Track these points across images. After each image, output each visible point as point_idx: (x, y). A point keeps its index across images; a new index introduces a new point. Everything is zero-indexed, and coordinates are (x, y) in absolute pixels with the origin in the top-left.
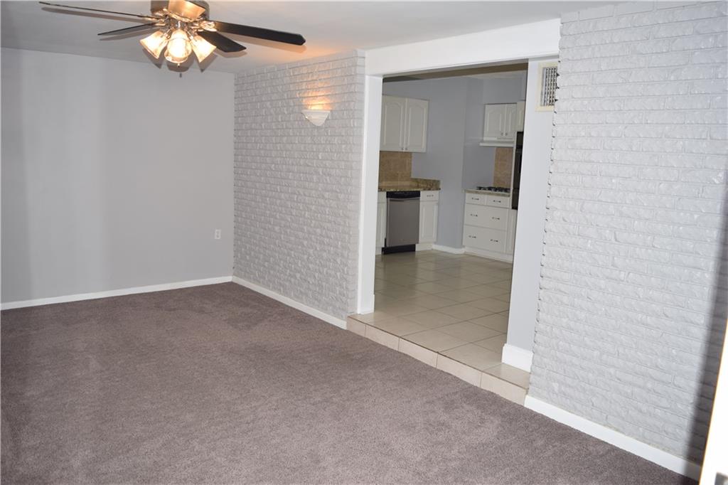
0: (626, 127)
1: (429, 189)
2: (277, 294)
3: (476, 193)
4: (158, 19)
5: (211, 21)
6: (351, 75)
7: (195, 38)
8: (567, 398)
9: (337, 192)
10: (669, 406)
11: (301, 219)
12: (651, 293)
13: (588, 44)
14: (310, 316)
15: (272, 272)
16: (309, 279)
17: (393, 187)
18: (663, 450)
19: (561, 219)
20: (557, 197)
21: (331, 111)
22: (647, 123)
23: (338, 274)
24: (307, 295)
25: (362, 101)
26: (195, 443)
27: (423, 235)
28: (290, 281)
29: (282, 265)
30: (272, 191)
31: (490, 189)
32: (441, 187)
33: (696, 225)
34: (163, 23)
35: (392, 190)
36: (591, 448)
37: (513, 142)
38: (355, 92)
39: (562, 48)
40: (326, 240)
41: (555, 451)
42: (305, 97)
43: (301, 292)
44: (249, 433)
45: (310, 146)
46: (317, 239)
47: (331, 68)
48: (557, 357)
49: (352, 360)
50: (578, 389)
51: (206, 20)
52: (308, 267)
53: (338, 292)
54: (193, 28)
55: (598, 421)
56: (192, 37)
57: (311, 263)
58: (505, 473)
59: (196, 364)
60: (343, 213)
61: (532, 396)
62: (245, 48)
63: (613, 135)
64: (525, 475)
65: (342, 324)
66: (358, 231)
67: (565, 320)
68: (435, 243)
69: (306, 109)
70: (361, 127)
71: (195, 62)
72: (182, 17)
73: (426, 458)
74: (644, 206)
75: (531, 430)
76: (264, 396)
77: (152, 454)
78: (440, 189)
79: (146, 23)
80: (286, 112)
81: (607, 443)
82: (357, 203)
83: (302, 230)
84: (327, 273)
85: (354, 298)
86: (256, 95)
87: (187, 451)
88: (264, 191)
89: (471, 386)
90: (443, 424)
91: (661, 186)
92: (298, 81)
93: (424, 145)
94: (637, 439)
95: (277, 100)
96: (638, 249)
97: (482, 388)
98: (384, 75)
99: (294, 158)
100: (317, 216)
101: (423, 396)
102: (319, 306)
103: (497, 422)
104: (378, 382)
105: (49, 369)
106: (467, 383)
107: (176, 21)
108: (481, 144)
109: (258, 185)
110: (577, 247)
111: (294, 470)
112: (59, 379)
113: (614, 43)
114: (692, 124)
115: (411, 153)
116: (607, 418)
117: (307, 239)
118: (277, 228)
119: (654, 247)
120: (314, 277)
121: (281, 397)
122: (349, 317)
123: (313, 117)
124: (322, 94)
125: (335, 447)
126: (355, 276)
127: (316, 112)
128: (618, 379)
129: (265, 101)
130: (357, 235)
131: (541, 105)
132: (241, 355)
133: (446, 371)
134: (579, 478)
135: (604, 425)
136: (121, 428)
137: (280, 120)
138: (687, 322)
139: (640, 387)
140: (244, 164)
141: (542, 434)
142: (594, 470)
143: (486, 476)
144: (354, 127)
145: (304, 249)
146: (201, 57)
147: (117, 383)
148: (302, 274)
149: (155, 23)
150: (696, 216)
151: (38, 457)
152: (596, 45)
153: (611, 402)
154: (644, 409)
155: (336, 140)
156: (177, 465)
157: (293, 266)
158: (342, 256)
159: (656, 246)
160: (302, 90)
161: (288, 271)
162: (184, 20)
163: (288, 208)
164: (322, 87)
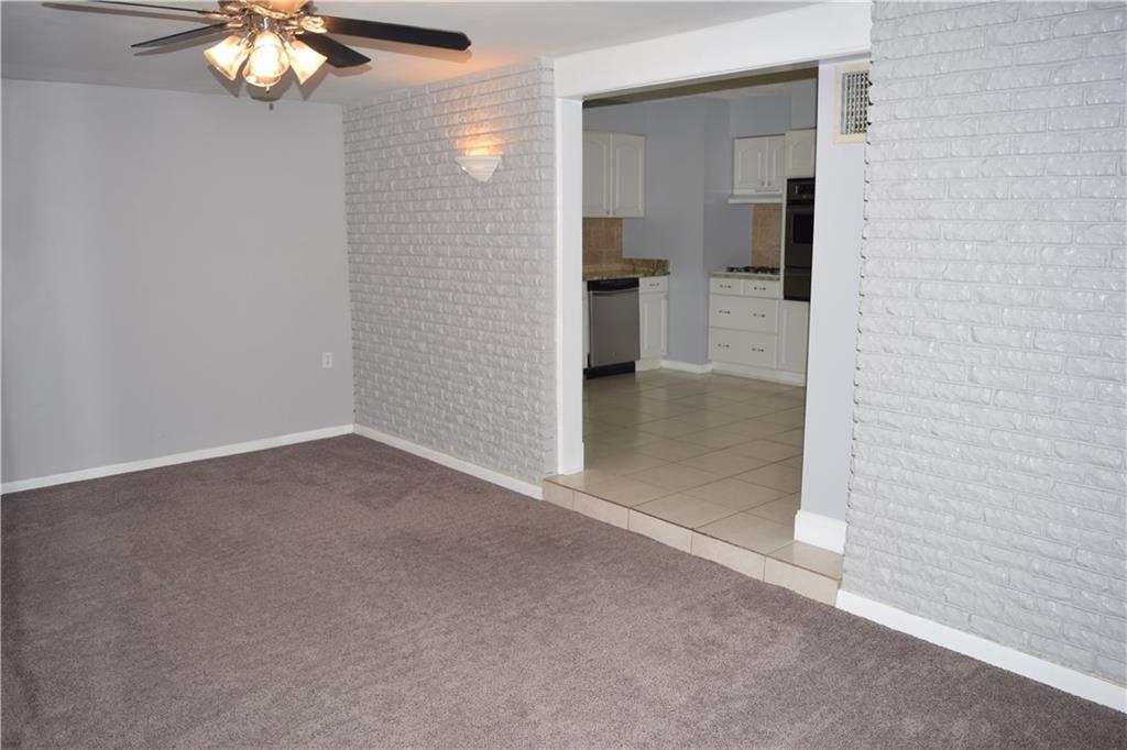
0: (985, 162)
1: (653, 275)
2: (428, 450)
3: (727, 276)
4: (231, 15)
5: (317, 16)
6: (533, 98)
7: (293, 44)
8: (904, 592)
9: (516, 284)
10: (1068, 596)
11: (461, 330)
12: (1034, 420)
13: (918, 33)
14: (483, 481)
15: (417, 415)
16: (478, 423)
17: (595, 274)
18: (1063, 664)
19: (885, 312)
20: (875, 276)
21: (503, 157)
22: (1018, 154)
23: (526, 413)
24: (475, 449)
25: (552, 140)
26: (324, 695)
27: (646, 347)
28: (448, 428)
29: (432, 404)
30: (411, 287)
31: (747, 269)
32: (670, 270)
33: (1102, 311)
34: (240, 22)
35: (596, 278)
36: (949, 668)
37: (780, 196)
38: (541, 125)
39: (873, 42)
40: (503, 361)
41: (893, 675)
42: (459, 137)
43: (466, 444)
44: (409, 674)
45: (471, 213)
46: (489, 360)
47: (499, 89)
48: (885, 528)
49: (558, 548)
50: (921, 577)
51: (309, 14)
52: (476, 403)
53: (526, 442)
54: (287, 28)
55: (955, 624)
56: (287, 44)
57: (481, 397)
58: (821, 715)
59: (311, 567)
60: (528, 317)
61: (849, 591)
62: (369, 60)
63: (963, 174)
64: (853, 717)
65: (535, 492)
66: (555, 344)
67: (896, 470)
68: (665, 358)
69: (460, 155)
70: (552, 180)
71: (294, 84)
72: (271, 10)
73: (694, 699)
74: (1017, 284)
75: (851, 644)
76: (425, 614)
77: (257, 717)
78: (669, 273)
79: (214, 24)
80: (429, 162)
81: (972, 659)
82: (551, 300)
83: (464, 348)
84: (507, 413)
85: (553, 450)
86: (379, 137)
87: (313, 709)
88: (399, 289)
89: (749, 580)
90: (713, 643)
91: (1045, 252)
92: (446, 112)
93: (641, 207)
94: (1020, 650)
95: (415, 143)
96: (1010, 353)
97: (766, 581)
98: (585, 97)
99: (446, 234)
100: (487, 324)
101: (676, 599)
102: (496, 466)
103: (797, 634)
104: (603, 581)
105: (76, 587)
106: (742, 576)
107: (260, 17)
108: (731, 201)
109: (388, 279)
110: (913, 354)
111: (488, 730)
112: (94, 603)
113: (960, 29)
114: (1091, 151)
115: (620, 219)
116: (969, 619)
117: (471, 361)
118: (422, 346)
119: (1036, 348)
120: (488, 420)
121: (453, 612)
122: (545, 480)
123: (475, 167)
124: (487, 130)
125: (548, 689)
126: (552, 414)
127: (479, 160)
128: (986, 557)
129: (394, 146)
130: (552, 350)
131: (842, 133)
132: (381, 549)
133: (707, 558)
134: (937, 717)
135: (967, 631)
136: (202, 677)
137: (419, 174)
138: (1093, 463)
139: (1021, 568)
140: (364, 247)
141: (870, 650)
142: (960, 702)
143: (791, 722)
144: (541, 180)
145: (468, 376)
146: (303, 74)
147: (190, 605)
148: (467, 416)
149: (226, 23)
150: (1103, 297)
151: (73, 733)
152: (931, 33)
153: (975, 594)
154: (1030, 602)
155: (512, 203)
156: (299, 733)
157: (451, 405)
158: (531, 384)
159: (1039, 346)
160: (454, 125)
161: (444, 412)
162: (274, 15)
163: (439, 312)
164: (487, 120)
